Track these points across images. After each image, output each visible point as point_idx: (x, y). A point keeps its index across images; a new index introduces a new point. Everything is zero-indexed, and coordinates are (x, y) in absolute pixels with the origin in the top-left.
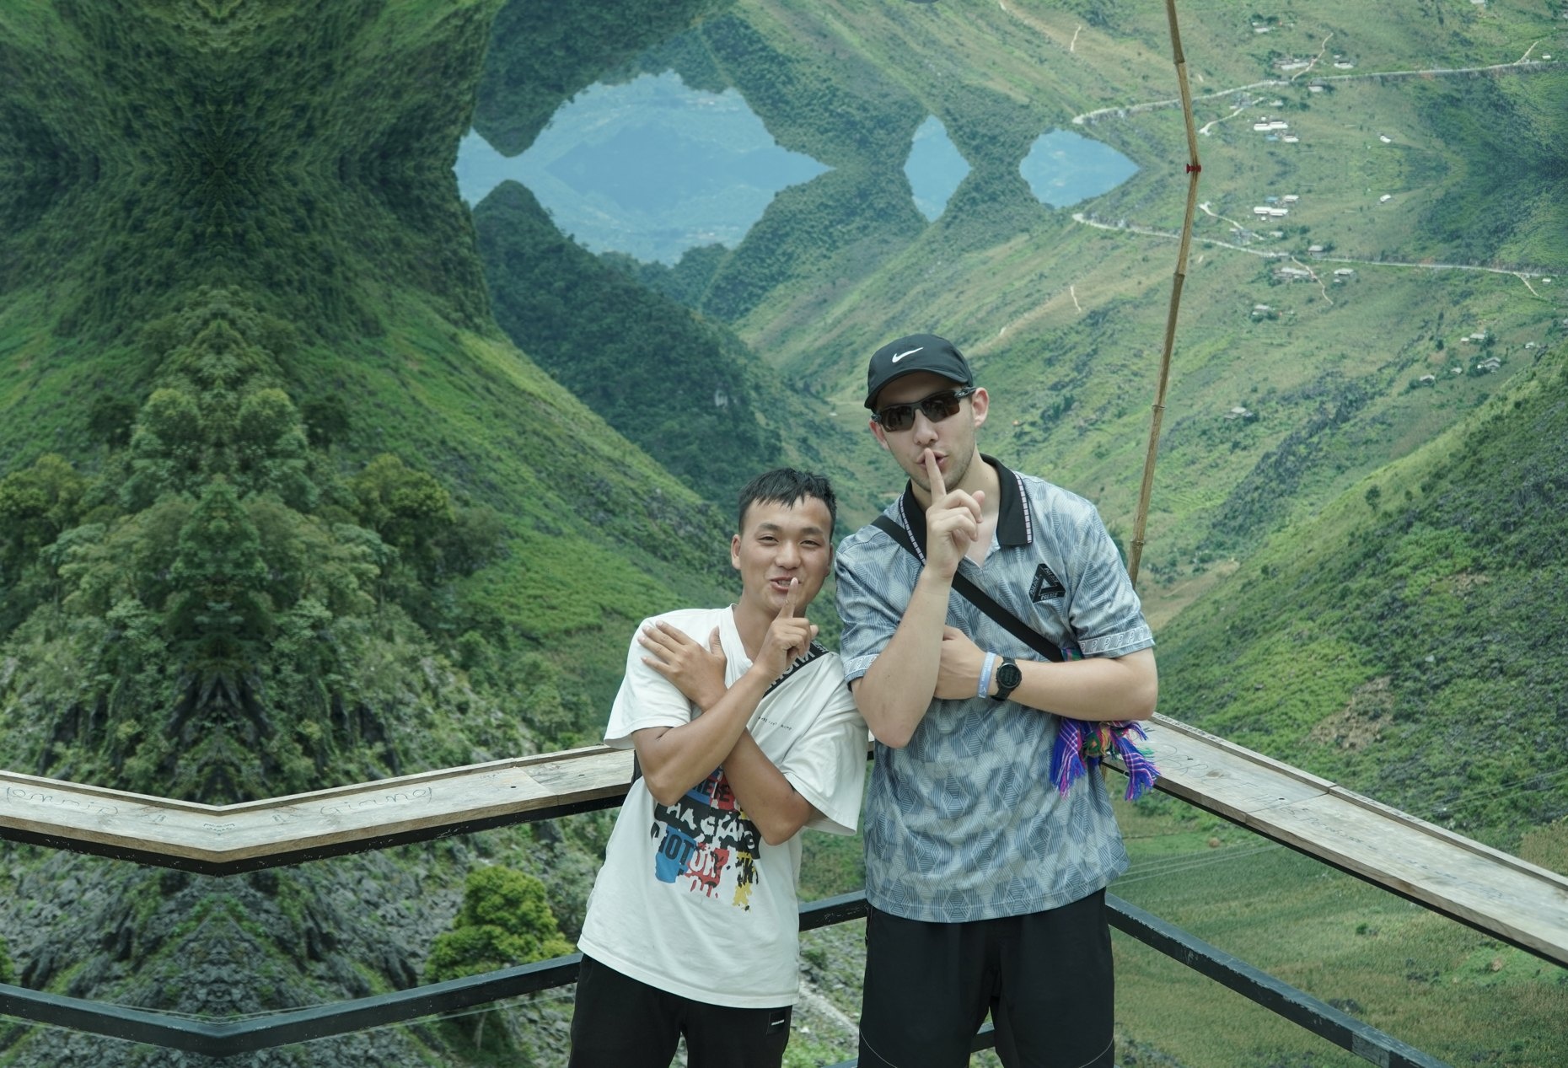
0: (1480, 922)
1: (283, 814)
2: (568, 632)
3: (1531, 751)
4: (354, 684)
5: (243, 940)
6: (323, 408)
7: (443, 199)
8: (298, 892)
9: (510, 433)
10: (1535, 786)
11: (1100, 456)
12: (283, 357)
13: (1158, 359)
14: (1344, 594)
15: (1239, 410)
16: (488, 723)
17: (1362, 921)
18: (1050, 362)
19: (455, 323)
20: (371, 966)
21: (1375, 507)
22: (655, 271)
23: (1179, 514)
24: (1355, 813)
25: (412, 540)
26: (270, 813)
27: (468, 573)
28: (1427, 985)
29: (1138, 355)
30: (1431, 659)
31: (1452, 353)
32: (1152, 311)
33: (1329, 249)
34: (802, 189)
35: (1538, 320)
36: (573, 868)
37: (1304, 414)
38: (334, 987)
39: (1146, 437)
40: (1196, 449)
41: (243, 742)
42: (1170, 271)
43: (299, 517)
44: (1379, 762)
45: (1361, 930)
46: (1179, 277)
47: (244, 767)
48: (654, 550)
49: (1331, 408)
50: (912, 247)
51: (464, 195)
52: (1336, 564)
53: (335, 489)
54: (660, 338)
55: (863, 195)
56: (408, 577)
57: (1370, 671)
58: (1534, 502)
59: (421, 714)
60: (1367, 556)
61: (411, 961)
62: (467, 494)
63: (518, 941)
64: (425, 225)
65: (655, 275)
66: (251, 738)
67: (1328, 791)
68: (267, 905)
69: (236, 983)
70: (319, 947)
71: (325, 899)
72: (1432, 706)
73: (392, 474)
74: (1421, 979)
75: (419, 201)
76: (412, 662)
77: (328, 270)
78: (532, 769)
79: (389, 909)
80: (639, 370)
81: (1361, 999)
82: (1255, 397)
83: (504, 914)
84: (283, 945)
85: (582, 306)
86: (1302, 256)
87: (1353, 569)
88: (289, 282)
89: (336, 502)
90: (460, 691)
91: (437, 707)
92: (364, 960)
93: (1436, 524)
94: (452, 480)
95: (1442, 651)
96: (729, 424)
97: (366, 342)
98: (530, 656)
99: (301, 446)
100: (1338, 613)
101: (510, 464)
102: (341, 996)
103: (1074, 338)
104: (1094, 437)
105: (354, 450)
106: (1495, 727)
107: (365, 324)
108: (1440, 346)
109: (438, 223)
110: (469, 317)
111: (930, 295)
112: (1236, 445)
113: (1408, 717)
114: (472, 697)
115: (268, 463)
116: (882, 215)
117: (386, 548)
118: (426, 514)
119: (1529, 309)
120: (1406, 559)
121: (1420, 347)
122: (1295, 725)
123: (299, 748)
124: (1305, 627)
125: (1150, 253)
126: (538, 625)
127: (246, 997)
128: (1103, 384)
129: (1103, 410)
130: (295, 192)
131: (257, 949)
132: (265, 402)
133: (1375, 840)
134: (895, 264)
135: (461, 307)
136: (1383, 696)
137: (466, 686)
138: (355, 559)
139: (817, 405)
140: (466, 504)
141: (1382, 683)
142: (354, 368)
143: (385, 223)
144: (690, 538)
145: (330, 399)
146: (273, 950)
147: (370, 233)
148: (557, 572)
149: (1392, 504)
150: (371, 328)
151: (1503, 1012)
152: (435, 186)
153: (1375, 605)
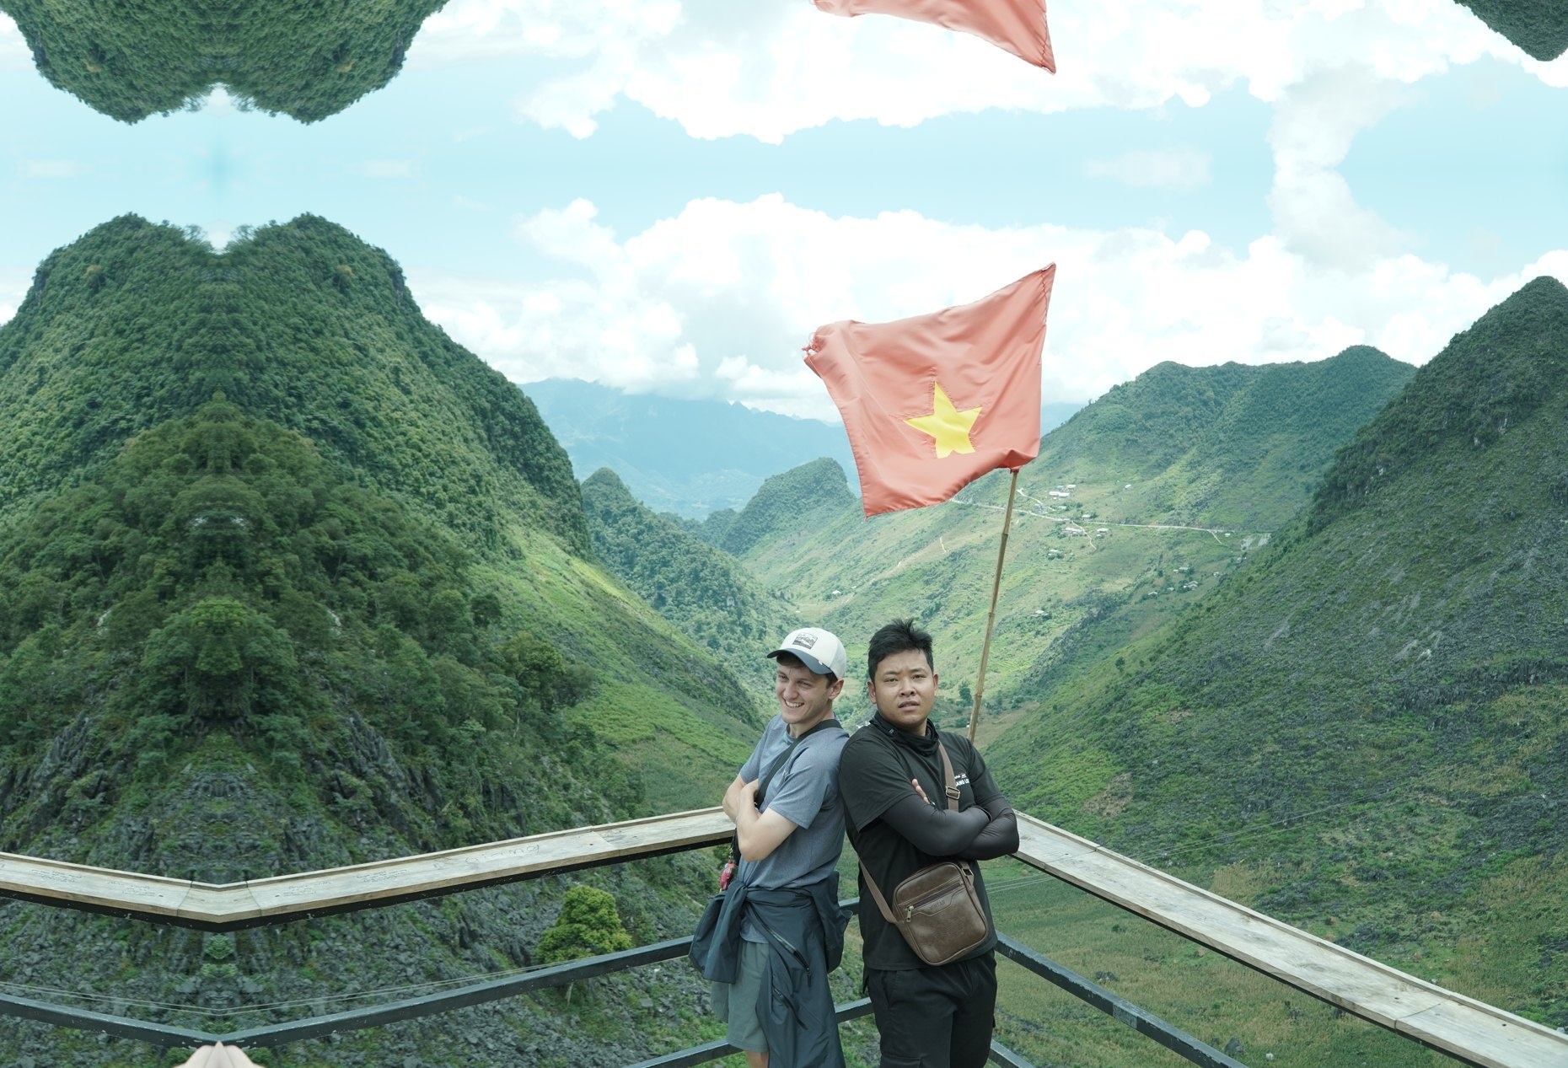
0: (1193, 936)
1: (440, 863)
2: (634, 741)
3: (1219, 819)
4: (498, 772)
5: (416, 936)
6: (484, 602)
7: (563, 477)
8: (456, 904)
9: (601, 620)
10: (1221, 841)
11: (957, 638)
12: (459, 570)
13: (993, 581)
14: (1104, 721)
15: (1040, 612)
16: (582, 797)
17: (1116, 923)
18: (927, 583)
19: (569, 553)
20: (501, 951)
21: (1121, 670)
22: (691, 525)
23: (1004, 674)
24: (1112, 864)
25: (538, 684)
26: (432, 862)
27: (573, 705)
28: (1157, 965)
29: (980, 579)
30: (1156, 762)
31: (1168, 579)
32: (988, 552)
33: (1094, 516)
34: (781, 478)
35: (1221, 558)
36: (632, 887)
37: (1079, 615)
38: (475, 966)
39: (985, 627)
40: (1014, 634)
41: (424, 809)
42: (1000, 529)
43: (467, 669)
44: (1125, 824)
45: (1116, 929)
46: (1005, 536)
47: (424, 825)
48: (688, 692)
49: (1095, 611)
50: (846, 513)
51: (576, 476)
52: (1098, 704)
53: (490, 652)
54: (693, 565)
55: (817, 481)
56: (534, 705)
57: (1118, 769)
58: (1218, 667)
59: (540, 790)
60: (1117, 699)
61: (527, 948)
62: (573, 657)
63: (596, 934)
64: (553, 494)
65: (692, 527)
66: (429, 806)
67: (1095, 850)
68: (435, 913)
69: (410, 965)
70: (467, 939)
71: (474, 908)
72: (1156, 790)
73: (527, 643)
74: (1154, 960)
75: (548, 478)
76: (536, 759)
77: (489, 518)
78: (604, 833)
79: (514, 914)
80: (682, 584)
81: (1116, 972)
82: (1050, 604)
83: (589, 917)
84: (443, 939)
85: (648, 544)
86: (1078, 521)
87: (1108, 708)
88: (464, 525)
89: (491, 660)
90: (565, 777)
91: (550, 787)
92: (496, 948)
93: (1159, 681)
94: (564, 648)
95: (1163, 757)
96: (735, 617)
97: (513, 563)
98: (611, 755)
99: (469, 624)
100: (1099, 734)
101: (601, 639)
102: (480, 971)
103: (942, 568)
104: (953, 627)
105: (503, 629)
106: (1195, 804)
107: (512, 552)
108: (1161, 574)
109: (559, 492)
110: (578, 549)
111: (857, 542)
112: (1038, 633)
113: (1144, 797)
114: (573, 780)
115: (448, 635)
116: (829, 493)
117: (521, 688)
118: (547, 668)
119: (1217, 552)
120: (1140, 702)
121: (1149, 575)
122: (1073, 801)
123: (461, 813)
124: (1080, 742)
125: (987, 519)
126: (616, 737)
127: (417, 973)
128: (959, 596)
129: (959, 611)
130: (469, 469)
131: (425, 942)
132: (447, 598)
133: (1126, 881)
134: (836, 523)
135: (573, 543)
136: (1126, 784)
137: (570, 775)
138: (501, 695)
139: (788, 606)
140: (573, 662)
141: (1126, 776)
142: (505, 579)
143: (526, 491)
144: (710, 685)
145: (489, 597)
146: (436, 942)
147: (516, 497)
148: (628, 705)
149: (1132, 668)
150: (515, 554)
151: (1207, 983)
152: (558, 469)
153: (1122, 729)
